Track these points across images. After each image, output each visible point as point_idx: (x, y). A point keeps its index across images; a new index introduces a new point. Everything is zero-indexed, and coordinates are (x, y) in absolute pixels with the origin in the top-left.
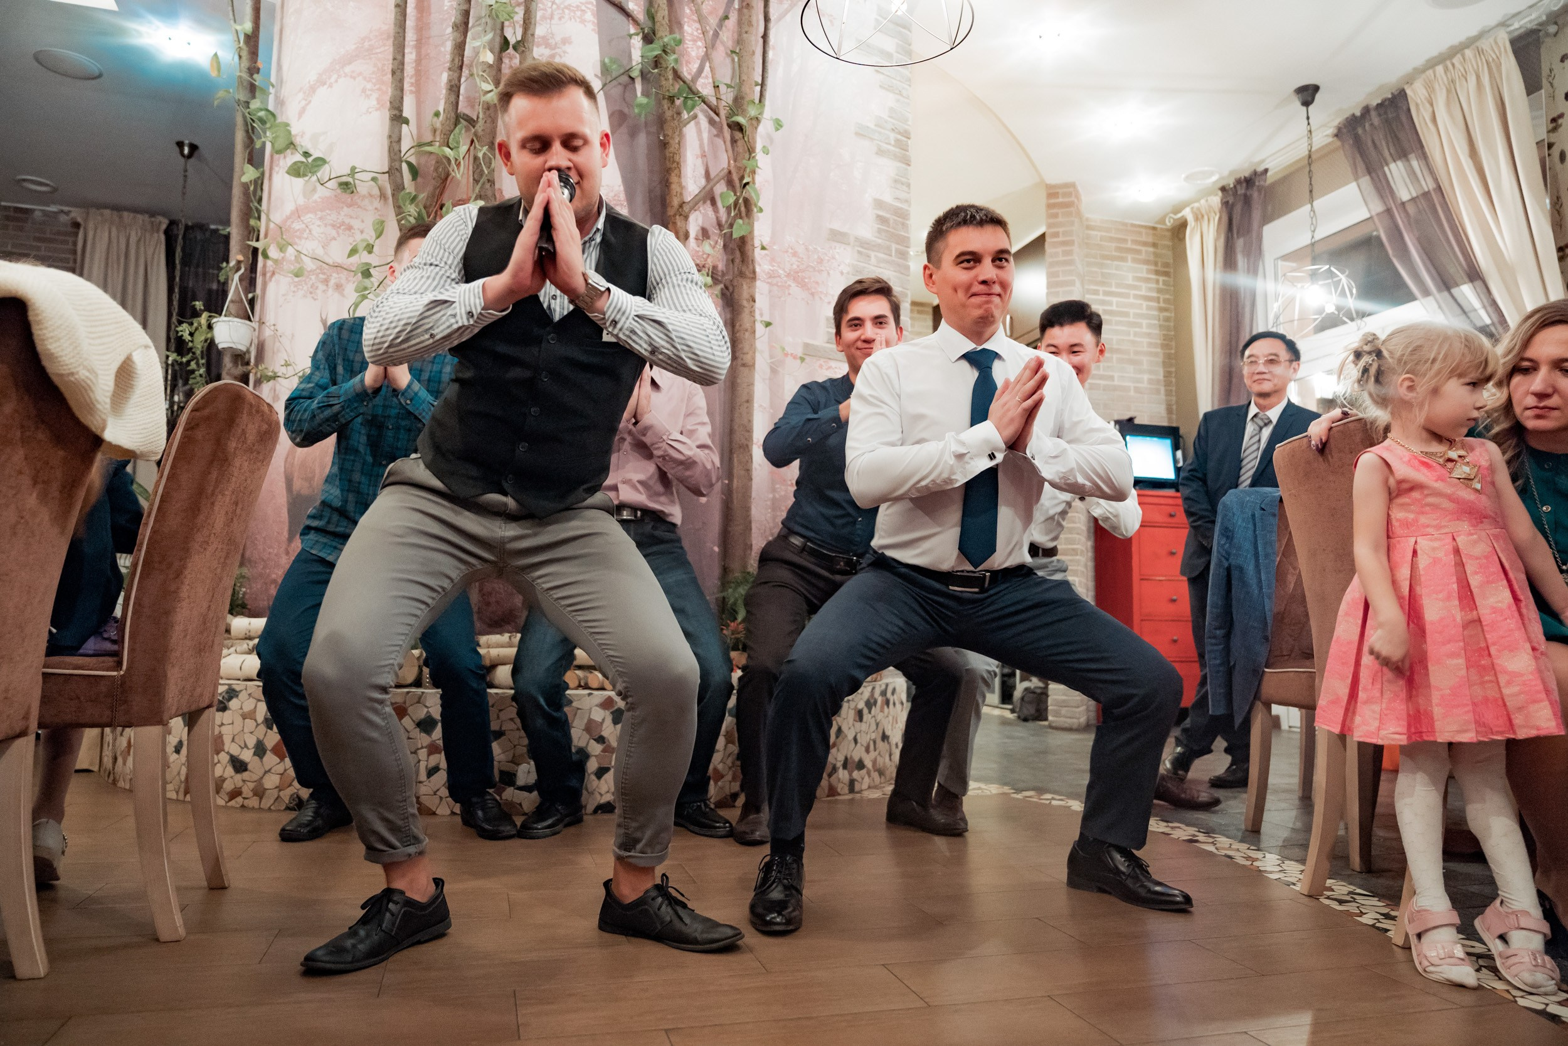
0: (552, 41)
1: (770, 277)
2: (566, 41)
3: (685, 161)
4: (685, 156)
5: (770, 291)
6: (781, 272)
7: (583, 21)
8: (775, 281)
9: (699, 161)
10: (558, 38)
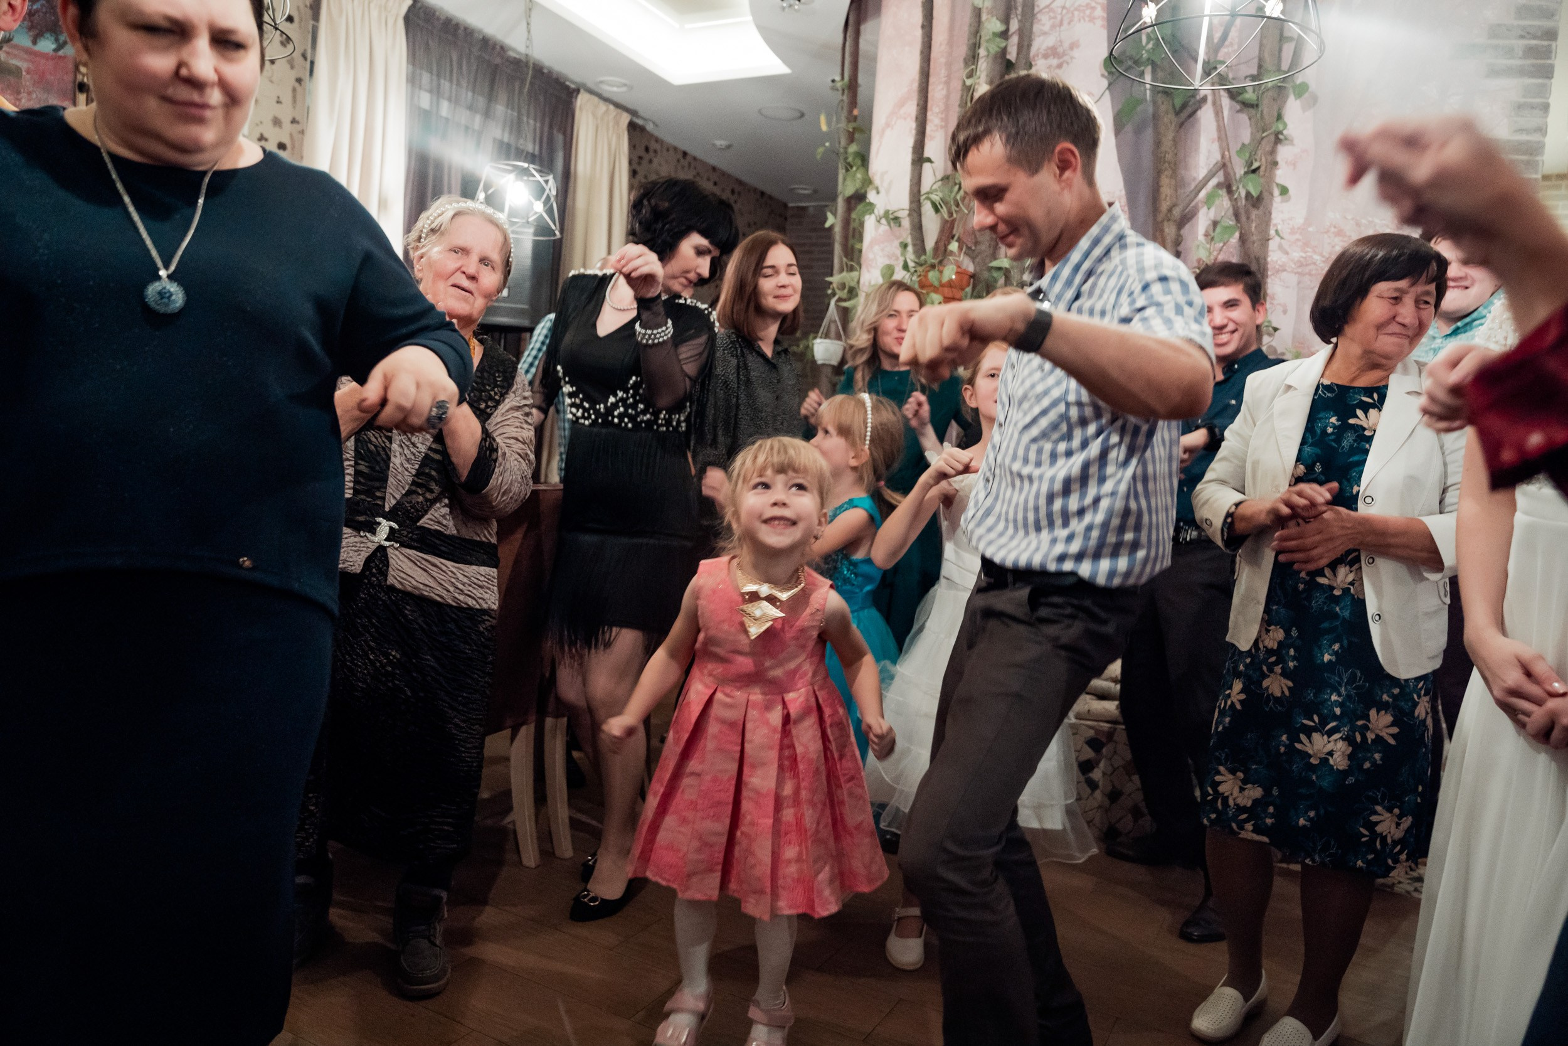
0: (1060, 50)
1: (1300, 266)
2: (1074, 46)
3: (1197, 150)
4: (1197, 143)
5: (1299, 283)
6: (1317, 257)
7: (1092, 19)
8: (1307, 270)
9: (1215, 147)
10: (1066, 45)
